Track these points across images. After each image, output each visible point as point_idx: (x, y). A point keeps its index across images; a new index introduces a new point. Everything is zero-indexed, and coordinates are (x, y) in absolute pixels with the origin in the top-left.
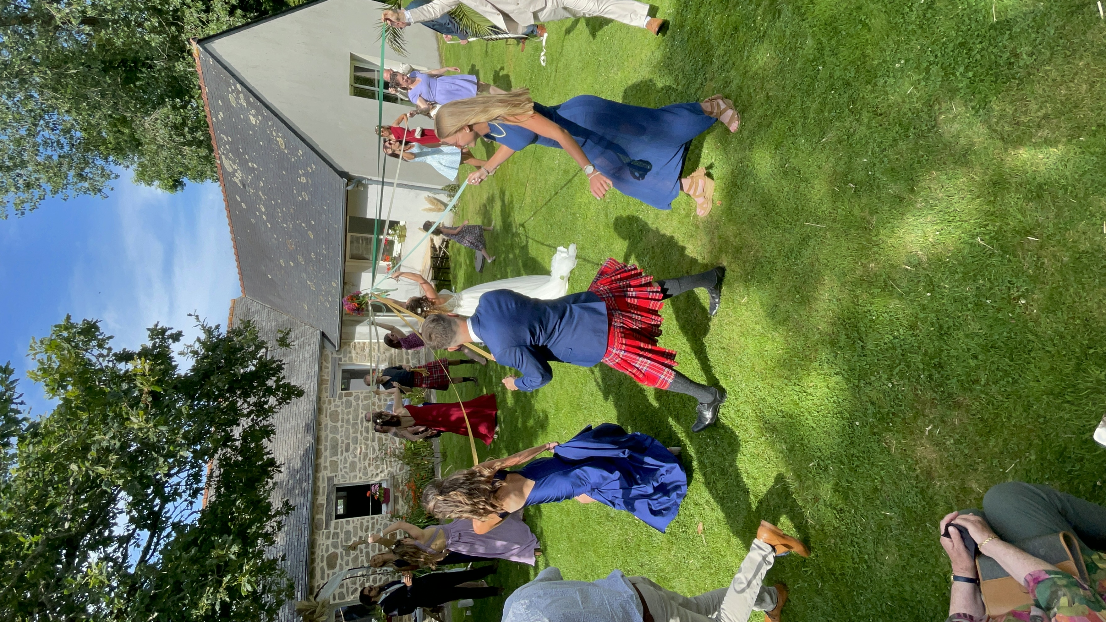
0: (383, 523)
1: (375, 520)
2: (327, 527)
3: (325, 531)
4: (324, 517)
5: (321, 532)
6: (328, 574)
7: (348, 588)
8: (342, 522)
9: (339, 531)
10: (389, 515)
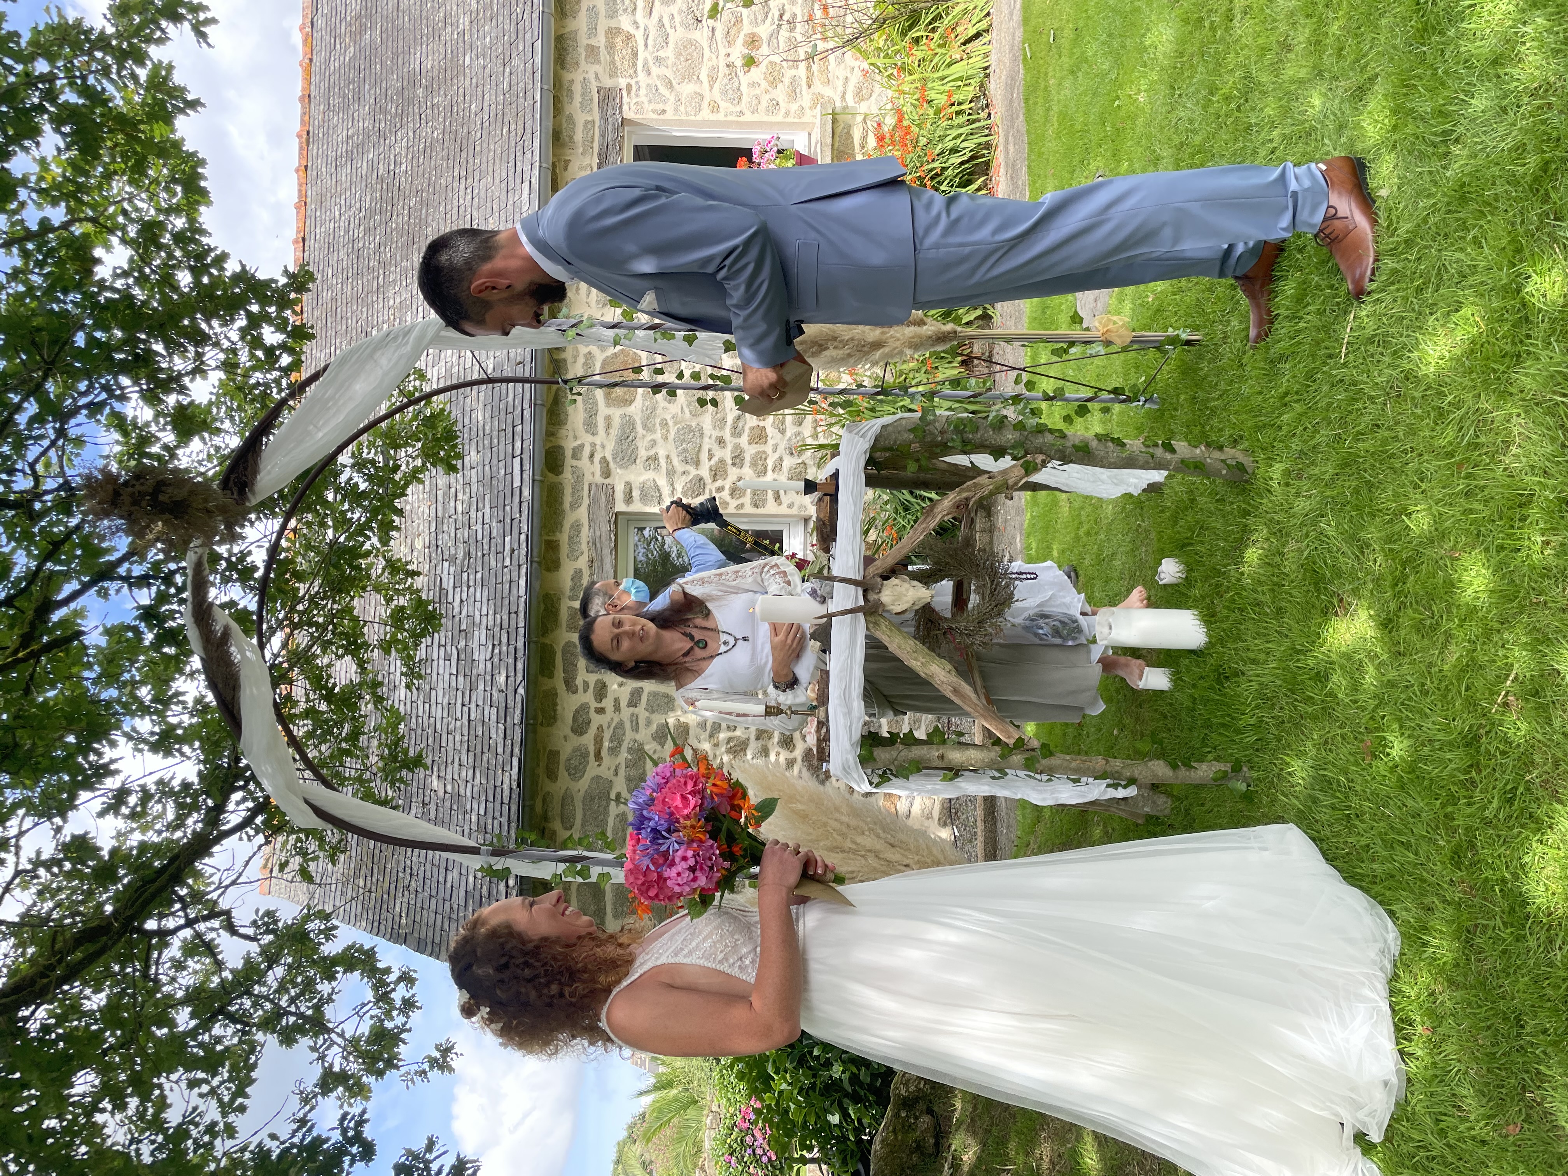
7: (671, 473)
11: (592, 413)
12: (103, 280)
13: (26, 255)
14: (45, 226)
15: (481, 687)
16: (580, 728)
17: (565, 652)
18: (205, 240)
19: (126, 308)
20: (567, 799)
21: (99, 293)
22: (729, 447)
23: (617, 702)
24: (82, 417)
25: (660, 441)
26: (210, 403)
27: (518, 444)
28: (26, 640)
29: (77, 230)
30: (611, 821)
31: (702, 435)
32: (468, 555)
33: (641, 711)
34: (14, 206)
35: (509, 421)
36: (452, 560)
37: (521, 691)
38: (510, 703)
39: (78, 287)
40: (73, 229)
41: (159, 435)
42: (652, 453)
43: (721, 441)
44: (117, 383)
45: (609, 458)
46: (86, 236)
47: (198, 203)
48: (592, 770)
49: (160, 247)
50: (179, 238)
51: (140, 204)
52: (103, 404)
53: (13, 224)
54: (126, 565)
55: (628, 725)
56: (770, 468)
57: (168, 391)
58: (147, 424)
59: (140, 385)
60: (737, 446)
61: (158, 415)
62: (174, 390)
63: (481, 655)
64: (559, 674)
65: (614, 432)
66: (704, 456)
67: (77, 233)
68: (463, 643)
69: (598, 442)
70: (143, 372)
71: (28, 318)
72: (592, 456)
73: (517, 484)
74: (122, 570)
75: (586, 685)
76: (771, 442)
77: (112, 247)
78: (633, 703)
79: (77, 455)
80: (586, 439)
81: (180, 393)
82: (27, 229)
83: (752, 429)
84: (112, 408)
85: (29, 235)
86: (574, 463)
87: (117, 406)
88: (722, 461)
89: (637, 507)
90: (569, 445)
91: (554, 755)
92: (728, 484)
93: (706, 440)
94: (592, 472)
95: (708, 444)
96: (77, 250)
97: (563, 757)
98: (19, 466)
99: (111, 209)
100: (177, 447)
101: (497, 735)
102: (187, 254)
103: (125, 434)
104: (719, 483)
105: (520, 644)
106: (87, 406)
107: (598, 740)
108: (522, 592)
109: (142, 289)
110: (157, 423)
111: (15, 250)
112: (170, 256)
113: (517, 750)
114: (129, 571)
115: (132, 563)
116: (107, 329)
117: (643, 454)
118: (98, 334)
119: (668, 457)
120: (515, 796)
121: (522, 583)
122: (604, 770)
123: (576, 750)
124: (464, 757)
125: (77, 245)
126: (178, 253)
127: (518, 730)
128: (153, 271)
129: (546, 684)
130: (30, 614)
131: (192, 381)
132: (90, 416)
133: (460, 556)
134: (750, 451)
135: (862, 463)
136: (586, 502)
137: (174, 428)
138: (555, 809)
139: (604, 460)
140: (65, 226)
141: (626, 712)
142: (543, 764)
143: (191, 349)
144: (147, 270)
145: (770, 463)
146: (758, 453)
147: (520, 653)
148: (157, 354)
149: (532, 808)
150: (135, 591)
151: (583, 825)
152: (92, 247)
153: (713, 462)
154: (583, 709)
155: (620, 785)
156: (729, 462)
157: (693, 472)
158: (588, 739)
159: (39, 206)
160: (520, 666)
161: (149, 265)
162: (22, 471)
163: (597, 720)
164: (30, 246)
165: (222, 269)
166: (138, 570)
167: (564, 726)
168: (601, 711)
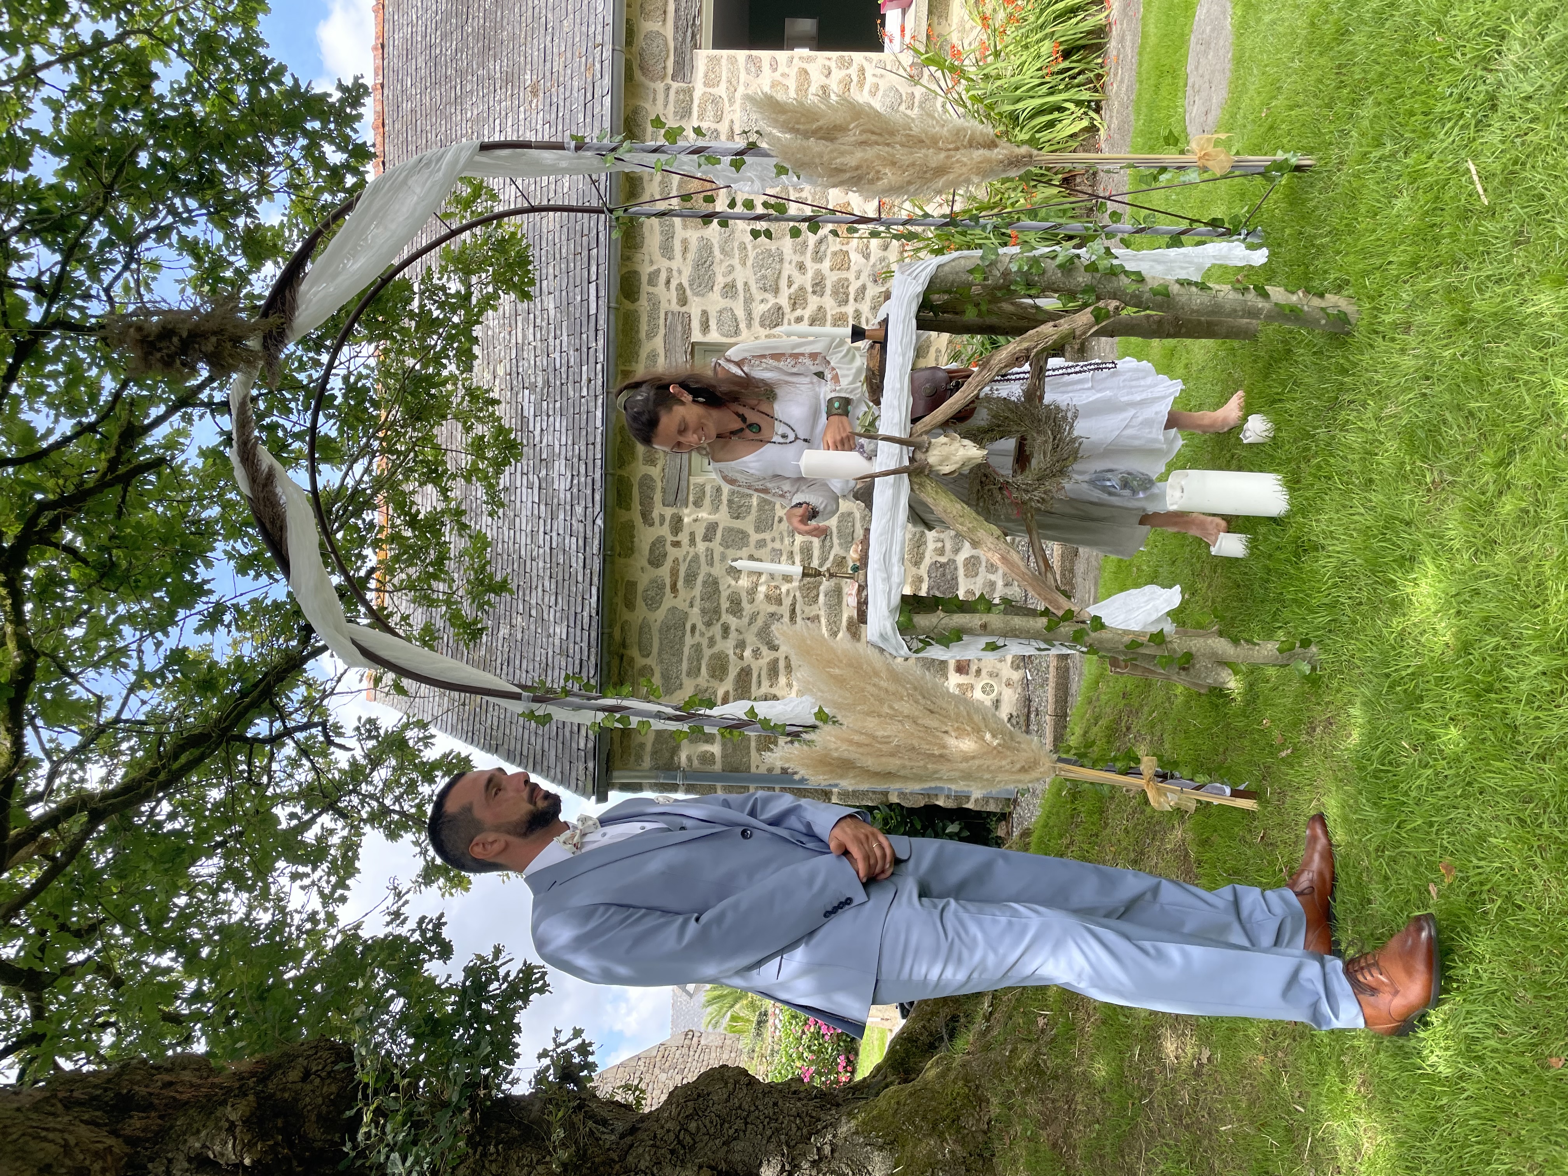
0: (883, 85)
1: (853, 71)
2: (683, 69)
3: (675, 85)
4: (669, 31)
5: (660, 86)
6: (685, 241)
7: (749, 300)
8: (733, 61)
9: (721, 90)
10: (907, 58)
11: (668, 237)
12: (161, 96)
13: (82, 71)
14: (99, 39)
15: (562, 516)
16: (656, 560)
17: (641, 485)
18: (262, 51)
19: (186, 126)
20: (644, 628)
21: (159, 111)
22: (810, 274)
23: (692, 535)
24: (150, 243)
25: (738, 267)
26: (282, 224)
27: (594, 269)
28: (113, 463)
29: (133, 42)
30: (686, 651)
31: (781, 261)
32: (547, 383)
33: (716, 545)
34: (67, 18)
35: (585, 244)
36: (533, 387)
37: (599, 522)
38: (589, 534)
39: (137, 104)
40: (128, 41)
41: (232, 259)
42: (729, 279)
43: (801, 267)
44: (184, 205)
45: (686, 284)
46: (141, 49)
47: (255, 11)
48: (668, 601)
49: (217, 61)
50: (236, 50)
51: (196, 13)
52: (168, 229)
53: (67, 39)
54: (207, 392)
55: (703, 559)
56: (852, 297)
57: (237, 214)
58: (219, 248)
59: (207, 208)
60: (818, 273)
61: (228, 237)
62: (242, 212)
63: (561, 485)
64: (636, 506)
65: (691, 256)
66: (783, 283)
67: (133, 46)
68: (544, 472)
69: (675, 268)
70: (209, 195)
71: (90, 138)
72: (668, 282)
73: (593, 311)
74: (204, 396)
75: (662, 518)
76: (854, 268)
77: (170, 60)
78: (707, 538)
79: (154, 279)
80: (663, 264)
81: (248, 215)
82: (82, 44)
83: (835, 254)
84: (179, 233)
85: (84, 50)
86: (651, 289)
87: (184, 230)
88: (802, 288)
89: (714, 336)
90: (645, 270)
91: (631, 586)
92: (807, 313)
93: (786, 265)
94: (668, 300)
95: (788, 269)
96: (134, 64)
97: (640, 588)
98: (93, 292)
99: (167, 19)
100: (250, 272)
101: (577, 564)
102: (244, 66)
103: (198, 258)
104: (799, 312)
105: (598, 476)
106: (155, 229)
107: (674, 573)
108: (599, 423)
109: (203, 105)
110: (228, 247)
111: (72, 66)
112: (228, 69)
113: (595, 580)
114: (211, 397)
115: (213, 389)
116: (169, 148)
117: (720, 281)
118: (161, 154)
119: (746, 284)
120: (594, 624)
121: (599, 414)
122: (680, 603)
123: (653, 581)
124: (547, 584)
125: (132, 60)
126: (236, 66)
127: (596, 561)
128: (211, 86)
129: (623, 516)
130: (115, 439)
131: (258, 203)
132: (159, 240)
133: (540, 384)
134: (831, 278)
135: (914, 308)
136: (662, 331)
137: (245, 253)
138: (633, 638)
139: (680, 287)
140: (120, 39)
141: (701, 547)
142: (621, 594)
143: (255, 169)
144: (206, 85)
145: (852, 290)
146: (840, 280)
147: (598, 485)
148: (223, 174)
149: (611, 636)
150: (218, 417)
151: (659, 654)
152: (149, 63)
153: (792, 290)
154: (661, 541)
155: (695, 616)
156: (810, 290)
157: (772, 301)
158: (664, 571)
159: (93, 19)
160: (597, 497)
161: (207, 80)
162: (98, 297)
163: (673, 553)
164: (86, 62)
165: (280, 83)
166: (218, 397)
167: (641, 558)
168: (676, 544)
